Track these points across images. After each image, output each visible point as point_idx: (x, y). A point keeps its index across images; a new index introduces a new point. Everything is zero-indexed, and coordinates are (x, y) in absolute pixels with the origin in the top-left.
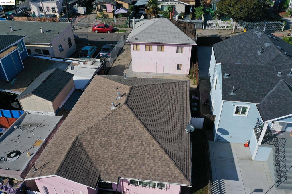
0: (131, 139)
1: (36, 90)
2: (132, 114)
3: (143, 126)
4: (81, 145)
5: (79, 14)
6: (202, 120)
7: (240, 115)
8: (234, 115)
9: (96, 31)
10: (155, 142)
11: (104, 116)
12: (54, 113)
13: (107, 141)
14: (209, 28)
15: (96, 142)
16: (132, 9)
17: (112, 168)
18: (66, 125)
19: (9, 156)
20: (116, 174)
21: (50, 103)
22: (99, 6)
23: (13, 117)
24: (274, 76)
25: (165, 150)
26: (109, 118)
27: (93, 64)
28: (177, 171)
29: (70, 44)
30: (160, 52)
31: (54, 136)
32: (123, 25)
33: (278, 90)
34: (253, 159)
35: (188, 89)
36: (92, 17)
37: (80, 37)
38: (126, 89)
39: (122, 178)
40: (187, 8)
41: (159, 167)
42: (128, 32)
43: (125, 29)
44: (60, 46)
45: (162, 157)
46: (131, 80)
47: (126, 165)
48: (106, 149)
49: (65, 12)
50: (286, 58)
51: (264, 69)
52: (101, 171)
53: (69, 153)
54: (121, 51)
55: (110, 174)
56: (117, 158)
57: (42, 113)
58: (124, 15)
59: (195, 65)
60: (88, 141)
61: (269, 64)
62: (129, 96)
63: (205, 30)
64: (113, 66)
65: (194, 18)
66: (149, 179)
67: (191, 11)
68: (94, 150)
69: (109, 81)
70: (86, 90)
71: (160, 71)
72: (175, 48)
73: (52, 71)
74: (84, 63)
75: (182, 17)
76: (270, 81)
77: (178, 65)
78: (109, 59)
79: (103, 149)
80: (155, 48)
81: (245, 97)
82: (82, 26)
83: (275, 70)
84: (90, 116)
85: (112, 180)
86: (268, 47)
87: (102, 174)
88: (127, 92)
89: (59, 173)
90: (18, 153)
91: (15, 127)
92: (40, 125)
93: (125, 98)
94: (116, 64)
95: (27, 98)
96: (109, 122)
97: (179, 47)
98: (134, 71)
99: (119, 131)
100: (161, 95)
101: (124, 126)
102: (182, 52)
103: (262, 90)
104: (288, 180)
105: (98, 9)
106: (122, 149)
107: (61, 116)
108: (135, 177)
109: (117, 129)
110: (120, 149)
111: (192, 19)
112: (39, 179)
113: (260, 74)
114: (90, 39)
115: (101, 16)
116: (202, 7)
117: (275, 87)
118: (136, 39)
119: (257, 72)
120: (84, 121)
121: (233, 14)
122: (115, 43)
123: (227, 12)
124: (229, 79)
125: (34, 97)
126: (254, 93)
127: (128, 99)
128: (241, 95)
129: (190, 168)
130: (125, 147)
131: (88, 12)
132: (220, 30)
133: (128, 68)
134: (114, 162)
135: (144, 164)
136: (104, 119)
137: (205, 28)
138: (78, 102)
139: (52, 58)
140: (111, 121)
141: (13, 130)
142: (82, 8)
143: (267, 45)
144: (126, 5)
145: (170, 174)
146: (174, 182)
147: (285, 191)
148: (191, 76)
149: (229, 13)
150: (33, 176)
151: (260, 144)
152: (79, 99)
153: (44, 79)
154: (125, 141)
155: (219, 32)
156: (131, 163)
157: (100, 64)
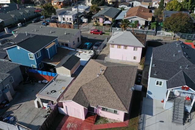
0: (104, 90)
1: (64, 64)
2: (106, 79)
3: (110, 85)
4: (82, 90)
5: (84, 23)
6: (141, 86)
7: (158, 85)
8: (156, 85)
9: (93, 34)
10: (115, 92)
11: (93, 79)
12: (70, 76)
13: (94, 90)
14: (158, 35)
15: (89, 90)
16: (114, 21)
17: (95, 101)
18: (76, 82)
19: (51, 92)
20: (96, 104)
21: (69, 71)
22: (95, 19)
23: (52, 76)
24: (178, 68)
25: (119, 97)
26: (96, 80)
27: (89, 53)
28: (123, 106)
29: (78, 41)
30: (125, 50)
31: (71, 86)
32: (108, 30)
33: (179, 75)
34: (164, 108)
35: (136, 71)
36: (90, 24)
37: (83, 36)
38: (104, 68)
39: (99, 106)
40: (147, 22)
41: (115, 103)
42: (110, 35)
43: (109, 33)
44: (74, 42)
45: (117, 100)
46: (108, 63)
47: (101, 101)
48: (93, 93)
49: (76, 21)
50: (186, 59)
51: (173, 64)
52: (90, 102)
53: (77, 93)
54: (105, 46)
55: (94, 104)
56: (97, 97)
57: (65, 75)
58: (109, 24)
59: (144, 57)
60: (86, 89)
61: (177, 61)
62: (105, 71)
63: (156, 36)
64: (100, 54)
65: (150, 28)
66: (110, 108)
67: (149, 25)
68: (88, 93)
69: (97, 63)
70: (86, 66)
71: (124, 59)
72: (133, 48)
73: (71, 56)
74: (85, 52)
75: (143, 28)
76: (175, 70)
77: (134, 57)
78: (98, 50)
79: (92, 93)
80: (122, 47)
81: (161, 77)
82: (85, 30)
83: (179, 65)
84: (87, 78)
85: (94, 106)
86: (179, 53)
87: (90, 103)
88: (105, 69)
89: (73, 100)
90: (55, 91)
91: (53, 80)
92: (64, 81)
93: (103, 72)
94: (101, 53)
95: (60, 68)
96: (95, 82)
97: (135, 48)
98: (110, 58)
99: (99, 86)
100: (121, 72)
101: (102, 84)
102: (137, 50)
103: (171, 74)
104: (178, 119)
105: (94, 19)
106: (100, 94)
107: (73, 77)
108: (104, 106)
109: (99, 85)
110: (99, 94)
111: (149, 29)
112: (64, 102)
113: (171, 66)
114: (89, 38)
115: (96, 24)
116: (155, 22)
117: (178, 73)
118: (113, 42)
119: (170, 65)
120: (84, 80)
121: (171, 29)
122: (103, 41)
123: (168, 28)
124: (155, 67)
125: (63, 67)
126: (166, 75)
127: (105, 72)
128: (159, 76)
129: (129, 106)
130: (101, 94)
131: (89, 21)
132: (165, 37)
133: (107, 56)
134: (96, 99)
135: (109, 102)
136: (93, 80)
137: (156, 35)
138: (82, 72)
139: (70, 48)
140: (96, 81)
141: (52, 81)
142: (86, 19)
143: (179, 51)
144: (111, 19)
145: (120, 107)
146: (121, 110)
147: (176, 125)
148: (141, 63)
149: (169, 28)
150: (62, 100)
151: (167, 101)
152: (82, 70)
153: (67, 59)
154: (101, 91)
155: (164, 39)
156: (103, 100)
157: (93, 53)
